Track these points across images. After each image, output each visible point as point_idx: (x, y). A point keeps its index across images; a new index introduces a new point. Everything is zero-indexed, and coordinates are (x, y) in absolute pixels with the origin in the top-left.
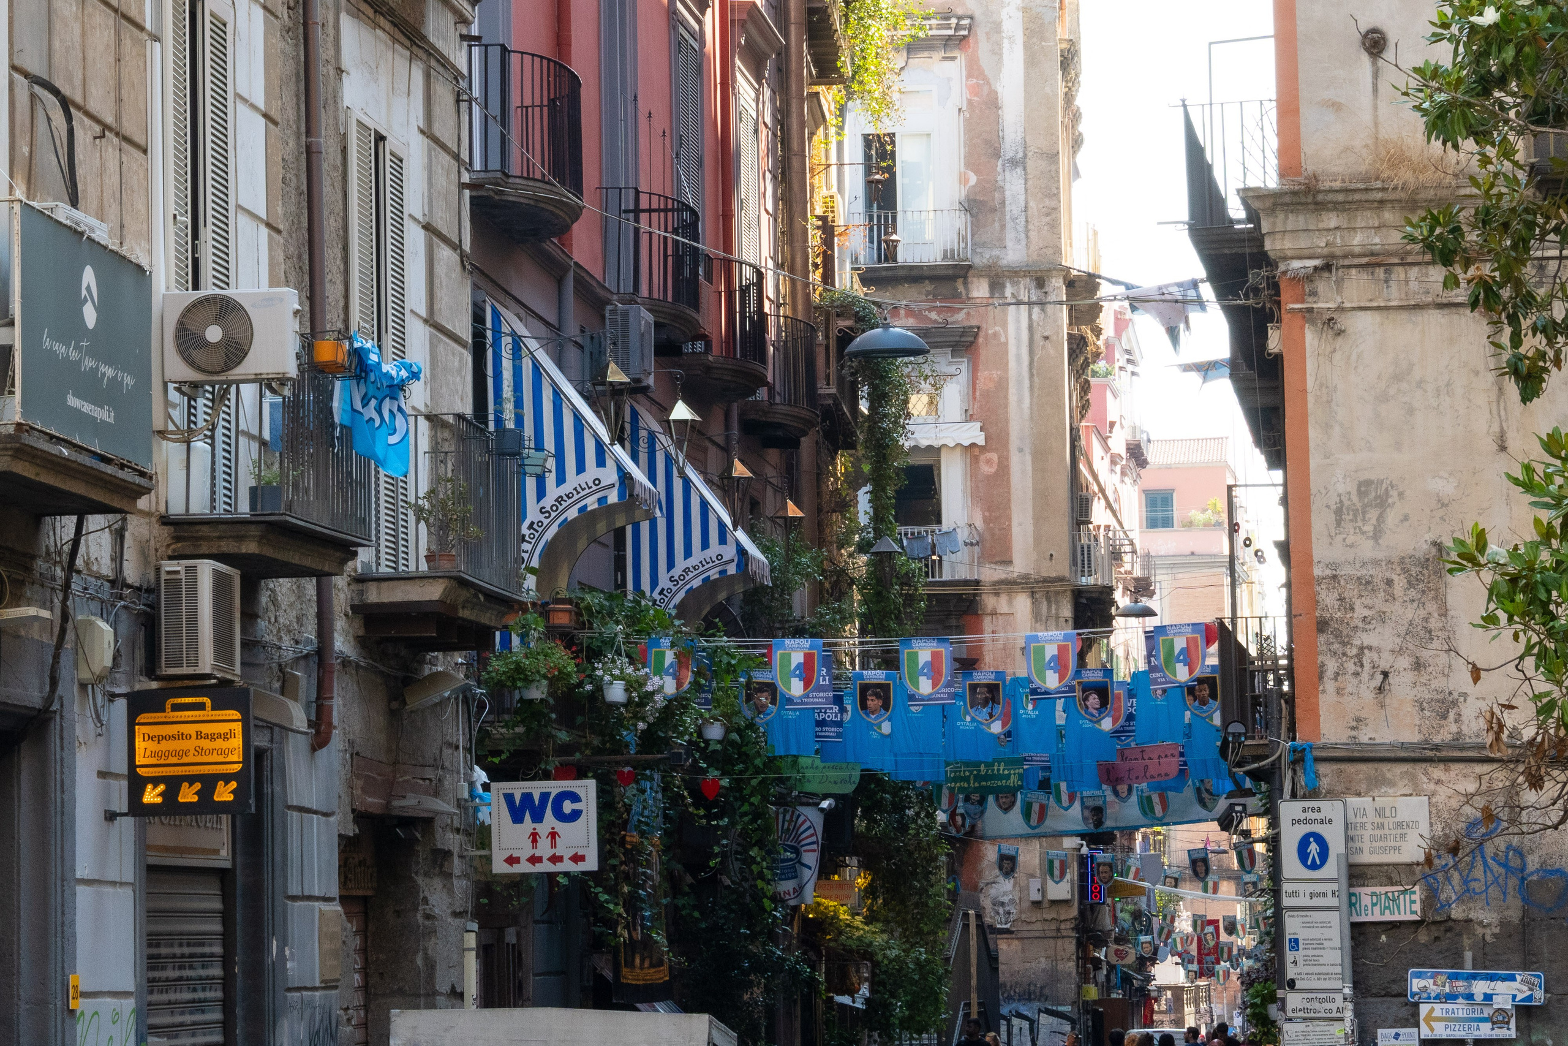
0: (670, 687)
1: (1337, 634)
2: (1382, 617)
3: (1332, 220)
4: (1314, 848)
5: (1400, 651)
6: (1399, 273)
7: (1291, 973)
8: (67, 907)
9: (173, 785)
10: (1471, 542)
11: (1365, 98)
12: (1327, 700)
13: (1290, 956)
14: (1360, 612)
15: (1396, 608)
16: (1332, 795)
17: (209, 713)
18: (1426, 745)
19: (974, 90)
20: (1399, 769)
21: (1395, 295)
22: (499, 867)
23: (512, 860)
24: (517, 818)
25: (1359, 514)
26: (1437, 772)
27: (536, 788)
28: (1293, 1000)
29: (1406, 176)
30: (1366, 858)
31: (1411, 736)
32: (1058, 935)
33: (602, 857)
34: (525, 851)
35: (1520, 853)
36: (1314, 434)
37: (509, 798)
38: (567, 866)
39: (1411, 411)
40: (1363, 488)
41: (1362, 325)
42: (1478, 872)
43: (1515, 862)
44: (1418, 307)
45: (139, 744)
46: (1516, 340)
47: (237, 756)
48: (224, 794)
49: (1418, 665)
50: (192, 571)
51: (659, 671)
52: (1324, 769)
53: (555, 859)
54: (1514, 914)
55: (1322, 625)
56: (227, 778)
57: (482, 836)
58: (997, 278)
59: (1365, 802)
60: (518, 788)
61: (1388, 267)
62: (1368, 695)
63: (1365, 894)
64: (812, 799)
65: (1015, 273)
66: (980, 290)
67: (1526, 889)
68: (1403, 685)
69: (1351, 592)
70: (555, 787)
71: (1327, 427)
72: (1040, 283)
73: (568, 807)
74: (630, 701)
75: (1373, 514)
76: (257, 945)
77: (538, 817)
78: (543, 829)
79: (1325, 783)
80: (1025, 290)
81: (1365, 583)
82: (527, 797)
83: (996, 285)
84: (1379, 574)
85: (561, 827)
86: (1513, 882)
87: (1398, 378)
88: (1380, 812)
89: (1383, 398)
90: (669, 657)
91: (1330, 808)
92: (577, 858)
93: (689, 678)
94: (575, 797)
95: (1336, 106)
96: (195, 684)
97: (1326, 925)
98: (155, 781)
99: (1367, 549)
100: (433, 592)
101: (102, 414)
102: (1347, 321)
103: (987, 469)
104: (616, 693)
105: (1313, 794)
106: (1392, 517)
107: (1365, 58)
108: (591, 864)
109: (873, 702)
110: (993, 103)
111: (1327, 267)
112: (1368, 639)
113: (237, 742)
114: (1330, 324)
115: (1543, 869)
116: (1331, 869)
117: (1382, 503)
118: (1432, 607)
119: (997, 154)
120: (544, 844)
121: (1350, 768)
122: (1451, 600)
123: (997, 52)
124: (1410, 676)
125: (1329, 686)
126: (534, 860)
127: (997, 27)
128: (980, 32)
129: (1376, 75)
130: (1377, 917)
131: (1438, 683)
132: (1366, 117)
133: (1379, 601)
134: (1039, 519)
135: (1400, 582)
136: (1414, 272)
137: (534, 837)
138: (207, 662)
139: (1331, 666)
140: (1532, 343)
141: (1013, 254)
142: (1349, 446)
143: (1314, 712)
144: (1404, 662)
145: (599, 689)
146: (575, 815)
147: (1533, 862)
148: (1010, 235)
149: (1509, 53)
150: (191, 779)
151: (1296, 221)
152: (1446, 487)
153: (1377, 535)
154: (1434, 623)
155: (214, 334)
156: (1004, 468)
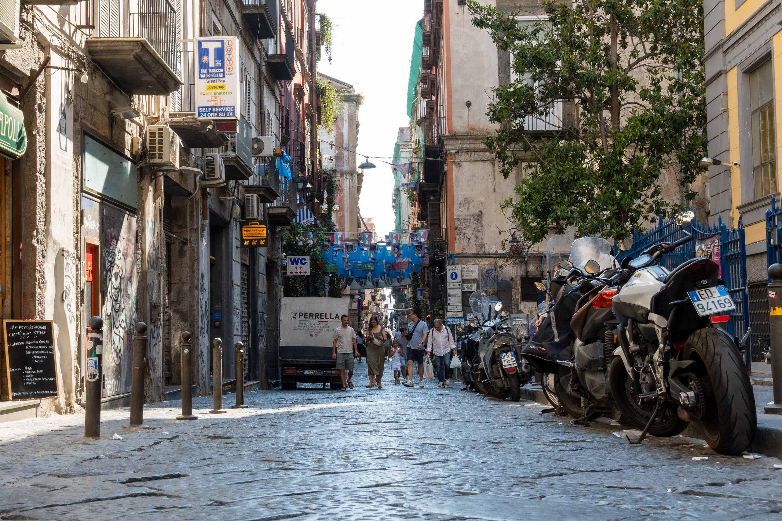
0: (312, 242)
1: (459, 230)
2: (469, 227)
3: (459, 142)
4: (454, 275)
5: (472, 234)
6: (473, 154)
7: (449, 302)
8: (232, 265)
9: (251, 241)
10: (509, 200)
11: (467, 116)
12: (457, 244)
13: (448, 298)
14: (464, 226)
15: (472, 225)
16: (457, 264)
17: (259, 226)
18: (478, 254)
19: (337, 132)
20: (472, 259)
21: (472, 158)
22: (289, 274)
23: (291, 273)
24: (293, 264)
25: (464, 205)
26: (480, 260)
27: (297, 257)
28: (449, 308)
29: (476, 133)
30: (465, 278)
31: (475, 252)
32: (354, 317)
33: (311, 272)
34: (294, 271)
35: (497, 277)
36: (455, 188)
37: (291, 259)
38: (303, 274)
39: (475, 183)
40: (465, 199)
41: (465, 165)
42: (488, 281)
43: (496, 279)
44: (477, 161)
45: (243, 232)
46: (504, 165)
47: (265, 235)
48: (262, 243)
49: (476, 237)
50: (252, 196)
51: (309, 239)
52: (456, 259)
53: (301, 273)
54: (496, 290)
55: (456, 229)
56: (263, 239)
57: (285, 268)
58: (342, 174)
59: (464, 266)
60: (293, 257)
61: (471, 152)
62: (465, 243)
63: (465, 285)
64: (327, 274)
65: (346, 172)
66: (338, 176)
67: (498, 284)
68: (473, 241)
69: (462, 221)
70: (301, 257)
71: (457, 186)
72: (352, 175)
73: (303, 261)
74: (303, 245)
75: (467, 205)
76: (254, 282)
77: (297, 264)
78: (298, 266)
79: (456, 262)
80: (349, 176)
81: (465, 220)
82: (295, 259)
83: (342, 176)
84: (468, 218)
85: (302, 266)
86: (496, 283)
87: (473, 176)
88: (468, 268)
89: (469, 180)
90: (312, 236)
91: (458, 267)
92: (305, 272)
93: (316, 240)
94: (305, 260)
95: (460, 117)
96: (253, 220)
97: (457, 291)
98: (247, 240)
99: (466, 212)
100: (284, 211)
101: (246, 156)
102: (461, 164)
103: (339, 215)
104: (301, 243)
105: (454, 264)
106: (471, 206)
107: (466, 107)
108: (308, 274)
109: (349, 249)
110: (342, 135)
111: (458, 152)
112: (466, 231)
113: (265, 232)
114: (458, 164)
115: (502, 280)
116: (457, 280)
117: (469, 203)
118: (479, 225)
119: (342, 146)
120: (298, 270)
121: (461, 259)
122: (483, 223)
123: (343, 124)
124: (474, 239)
125: (457, 241)
126: (296, 273)
127: (343, 118)
128: (339, 119)
129: (469, 111)
130: (467, 290)
131: (480, 241)
132: (467, 120)
133: (468, 223)
134: (351, 226)
135: (473, 220)
136: (476, 153)
137: (296, 268)
138: (255, 216)
139: (458, 237)
140: (507, 166)
141: (346, 168)
142: (462, 190)
143: (454, 247)
144: (473, 236)
145: (297, 243)
146: (305, 263)
147: (500, 279)
148: (345, 164)
149: (516, 98)
150: (255, 240)
151: (452, 142)
152: (482, 199)
153: (468, 209)
154: (480, 228)
155: (256, 146)
156: (343, 216)
